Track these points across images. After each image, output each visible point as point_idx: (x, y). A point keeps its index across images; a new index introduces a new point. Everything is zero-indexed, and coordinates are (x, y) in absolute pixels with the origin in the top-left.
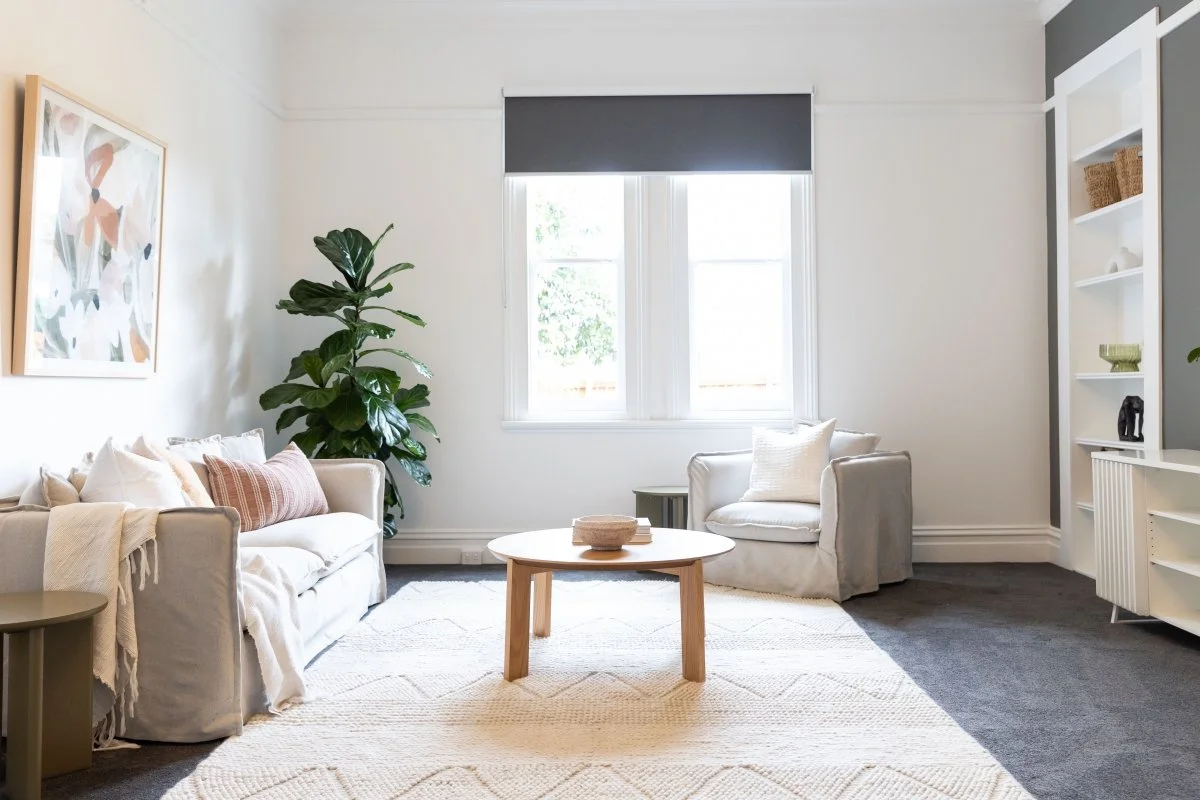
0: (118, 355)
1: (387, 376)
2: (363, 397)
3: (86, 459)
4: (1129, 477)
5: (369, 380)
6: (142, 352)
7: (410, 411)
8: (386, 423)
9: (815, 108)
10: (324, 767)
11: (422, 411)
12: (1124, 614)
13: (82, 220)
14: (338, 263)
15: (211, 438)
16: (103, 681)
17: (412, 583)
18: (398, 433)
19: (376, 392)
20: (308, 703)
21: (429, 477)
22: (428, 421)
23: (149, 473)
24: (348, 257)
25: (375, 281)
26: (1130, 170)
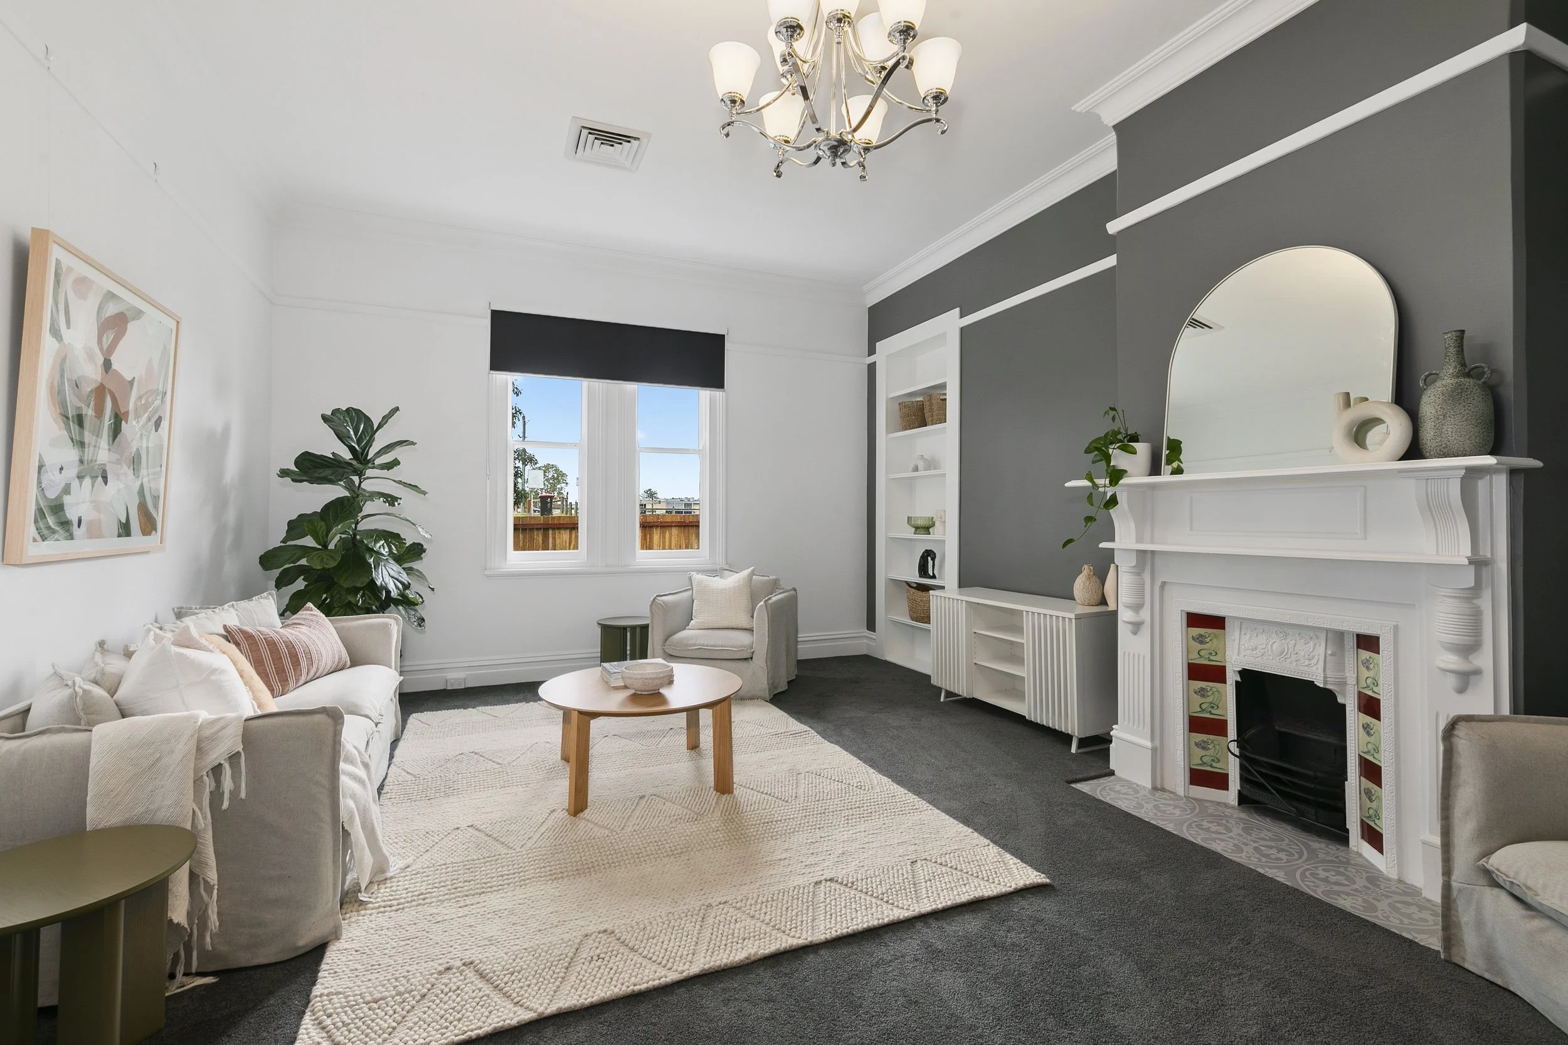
0: (125, 530)
1: (391, 537)
2: (367, 556)
3: (99, 649)
4: (963, 610)
5: (376, 542)
6: (149, 525)
7: (406, 565)
8: (388, 575)
9: (728, 345)
10: (458, 963)
11: (416, 565)
12: (949, 694)
13: (91, 391)
14: (342, 437)
15: (226, 606)
16: (175, 921)
17: (414, 715)
18: (400, 586)
19: (384, 553)
20: (392, 878)
21: (423, 620)
22: (421, 573)
23: (214, 671)
24: (352, 433)
25: (379, 453)
26: (935, 407)
